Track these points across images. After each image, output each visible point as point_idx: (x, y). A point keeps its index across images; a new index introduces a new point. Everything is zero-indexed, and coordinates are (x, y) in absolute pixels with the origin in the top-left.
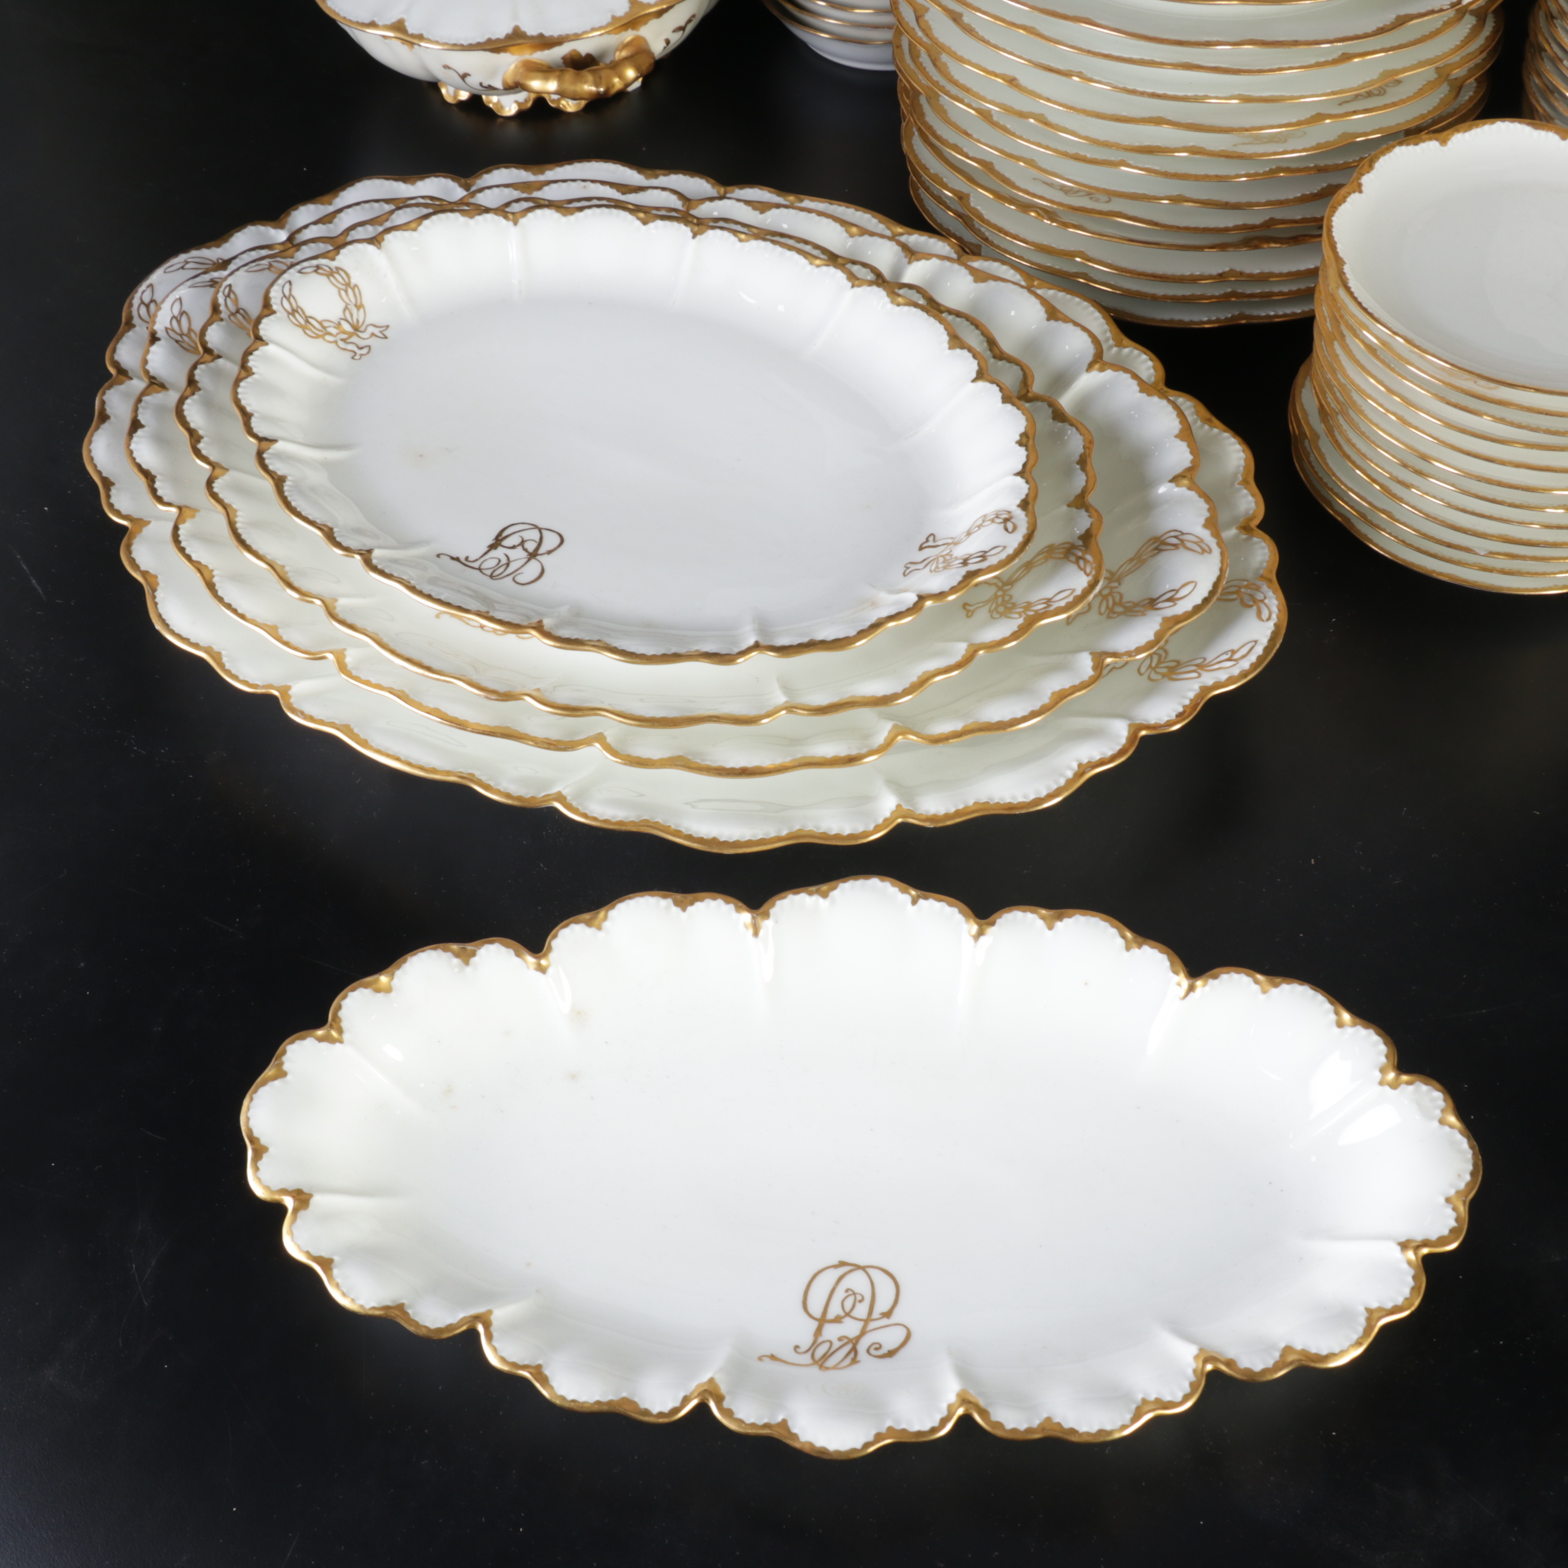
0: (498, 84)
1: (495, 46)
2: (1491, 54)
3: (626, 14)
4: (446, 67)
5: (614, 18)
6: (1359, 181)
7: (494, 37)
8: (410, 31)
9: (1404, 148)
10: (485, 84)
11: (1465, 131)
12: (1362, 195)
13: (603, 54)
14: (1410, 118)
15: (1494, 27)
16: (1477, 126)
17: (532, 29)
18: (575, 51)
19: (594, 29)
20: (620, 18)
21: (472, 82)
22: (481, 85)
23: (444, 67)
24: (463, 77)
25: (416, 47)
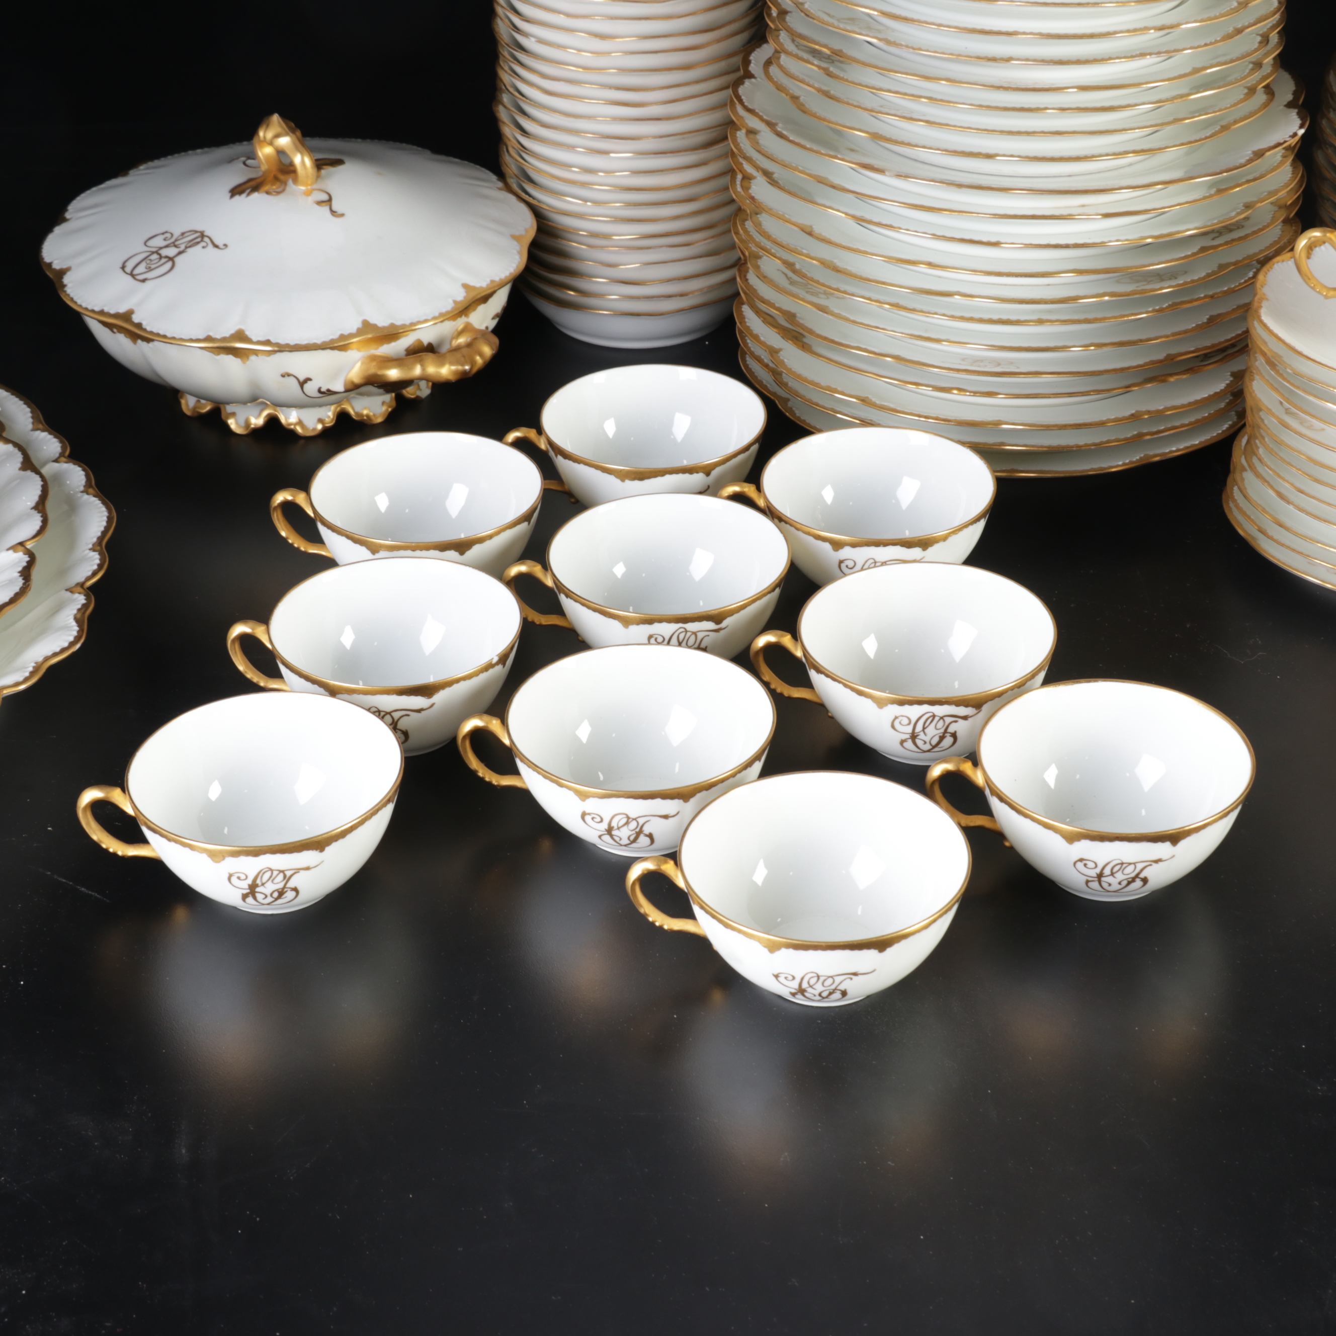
0: (339, 387)
1: (339, 344)
3: (464, 298)
4: (285, 375)
5: (456, 303)
7: (346, 333)
8: (255, 339)
10: (323, 389)
13: (442, 343)
17: (381, 320)
18: (419, 341)
19: (441, 315)
20: (461, 302)
21: (311, 388)
22: (320, 391)
23: (283, 376)
24: (302, 384)
25: (253, 358)
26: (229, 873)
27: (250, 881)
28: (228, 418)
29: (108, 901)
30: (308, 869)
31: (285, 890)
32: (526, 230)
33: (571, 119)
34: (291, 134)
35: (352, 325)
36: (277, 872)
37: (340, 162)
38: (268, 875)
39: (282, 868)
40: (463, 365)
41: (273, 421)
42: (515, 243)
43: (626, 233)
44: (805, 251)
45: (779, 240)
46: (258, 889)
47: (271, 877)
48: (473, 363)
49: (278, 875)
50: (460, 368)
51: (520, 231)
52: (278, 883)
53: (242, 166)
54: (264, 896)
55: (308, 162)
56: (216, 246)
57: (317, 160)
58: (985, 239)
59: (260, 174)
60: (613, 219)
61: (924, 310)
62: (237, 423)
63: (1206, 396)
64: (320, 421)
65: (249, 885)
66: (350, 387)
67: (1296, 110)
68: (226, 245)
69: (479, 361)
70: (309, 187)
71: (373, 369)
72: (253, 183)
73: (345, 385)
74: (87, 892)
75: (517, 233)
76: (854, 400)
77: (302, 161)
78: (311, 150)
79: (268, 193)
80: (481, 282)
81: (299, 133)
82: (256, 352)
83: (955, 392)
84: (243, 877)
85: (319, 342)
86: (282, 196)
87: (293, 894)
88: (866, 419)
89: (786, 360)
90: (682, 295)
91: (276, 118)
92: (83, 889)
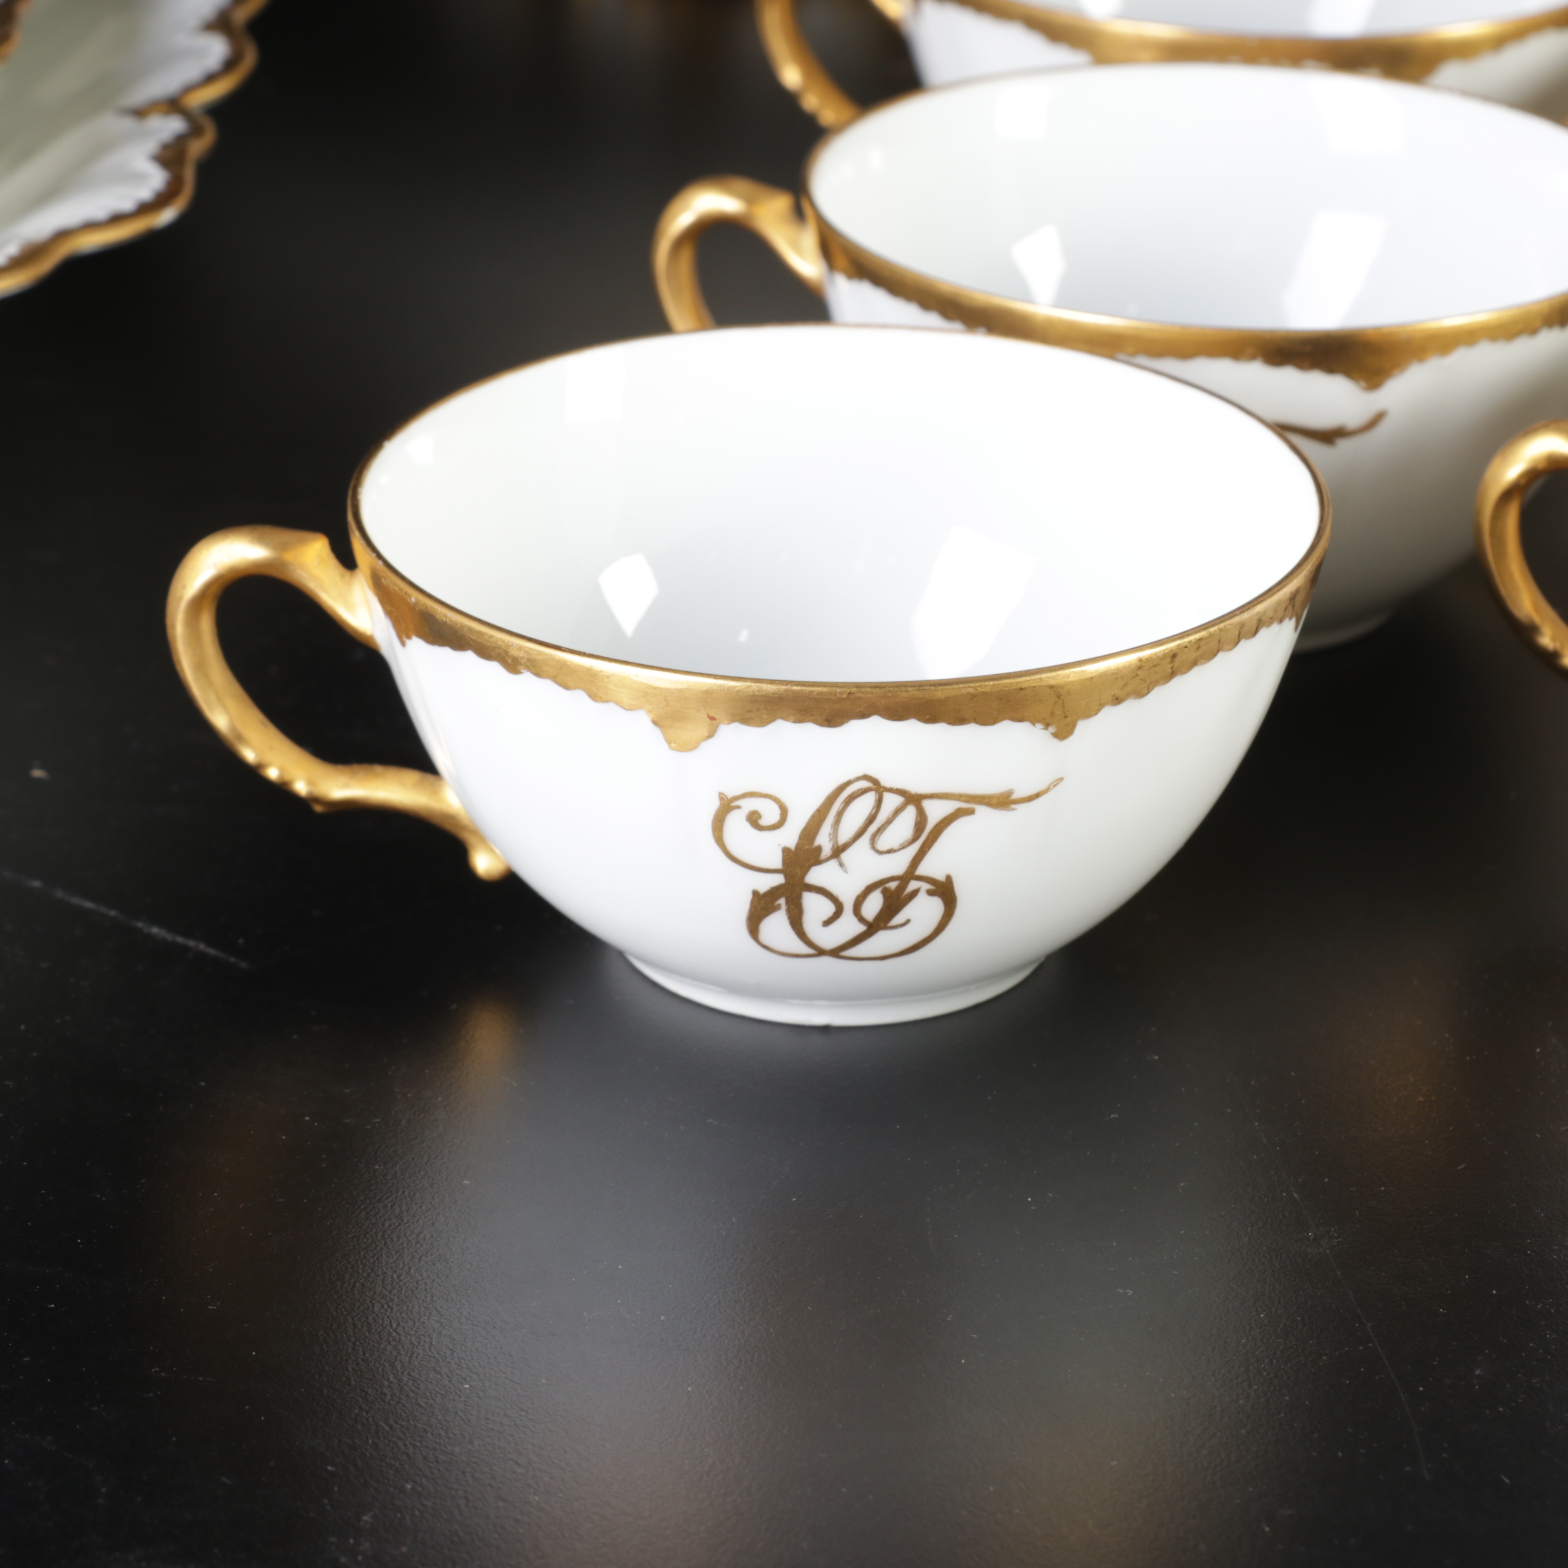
26: (722, 796)
27: (790, 836)
29: (244, 965)
30: (1003, 801)
31: (913, 885)
36: (898, 800)
38: (863, 806)
39: (915, 787)
46: (816, 876)
47: (871, 819)
49: (898, 811)
52: (890, 851)
54: (829, 908)
65: (786, 851)
74: (169, 936)
84: (770, 814)
87: (934, 907)
92: (155, 930)
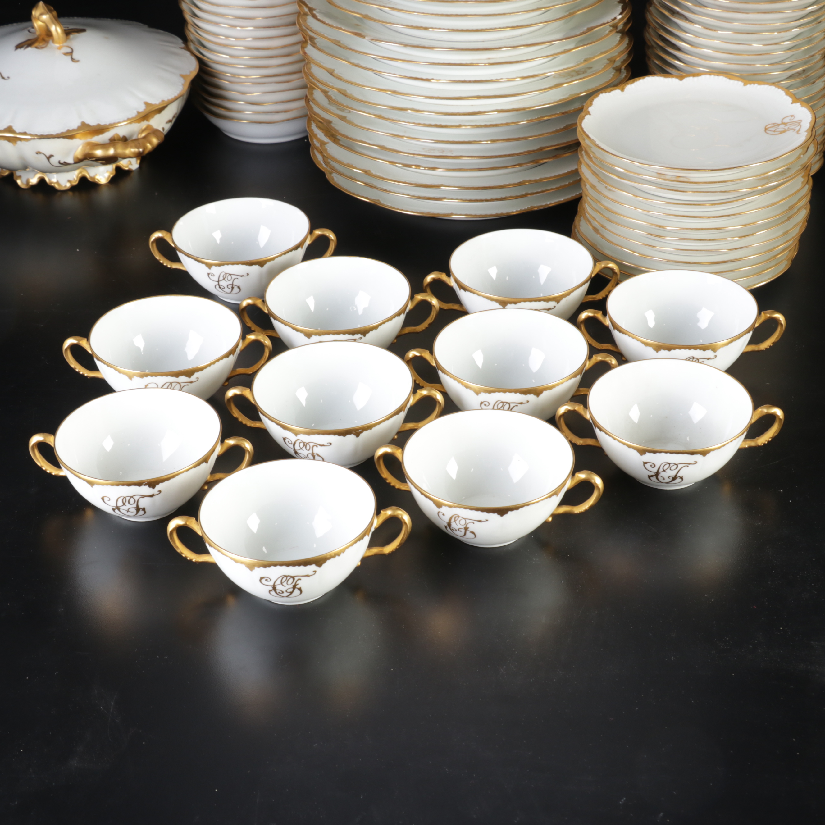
0: (70, 160)
1: (68, 135)
2: (630, 54)
3: (145, 110)
4: (38, 153)
5: (138, 113)
6: (588, 110)
7: (71, 129)
8: (17, 131)
9: (604, 94)
10: (62, 162)
11: (631, 84)
12: (591, 116)
13: (132, 135)
14: (601, 83)
15: (629, 40)
16: (637, 81)
17: (92, 122)
18: (117, 134)
19: (128, 119)
20: (142, 112)
21: (54, 161)
22: (59, 163)
23: (37, 153)
24: (49, 158)
25: (19, 142)
28: (17, 179)
32: (191, 72)
33: (215, 7)
34: (49, 13)
35: (74, 124)
37: (83, 30)
40: (138, 148)
41: (42, 181)
42: (182, 79)
43: (255, 74)
44: (331, 84)
45: (318, 77)
48: (145, 148)
50: (136, 150)
51: (186, 72)
53: (27, 32)
55: (59, 30)
56: (3, 78)
57: (65, 30)
58: (424, 77)
59: (36, 36)
60: (245, 66)
61: (394, 119)
62: (22, 182)
63: (566, 172)
64: (69, 181)
66: (77, 160)
67: (622, 5)
68: (8, 78)
69: (149, 146)
70: (61, 45)
71: (87, 151)
72: (29, 42)
73: (74, 160)
75: (184, 73)
76: (360, 171)
77: (56, 30)
78: (61, 24)
79: (37, 48)
80: (156, 101)
81: (55, 13)
82: (20, 139)
83: (413, 167)
85: (54, 133)
86: (45, 49)
88: (370, 183)
89: (328, 149)
90: (286, 111)
91: (41, 4)
